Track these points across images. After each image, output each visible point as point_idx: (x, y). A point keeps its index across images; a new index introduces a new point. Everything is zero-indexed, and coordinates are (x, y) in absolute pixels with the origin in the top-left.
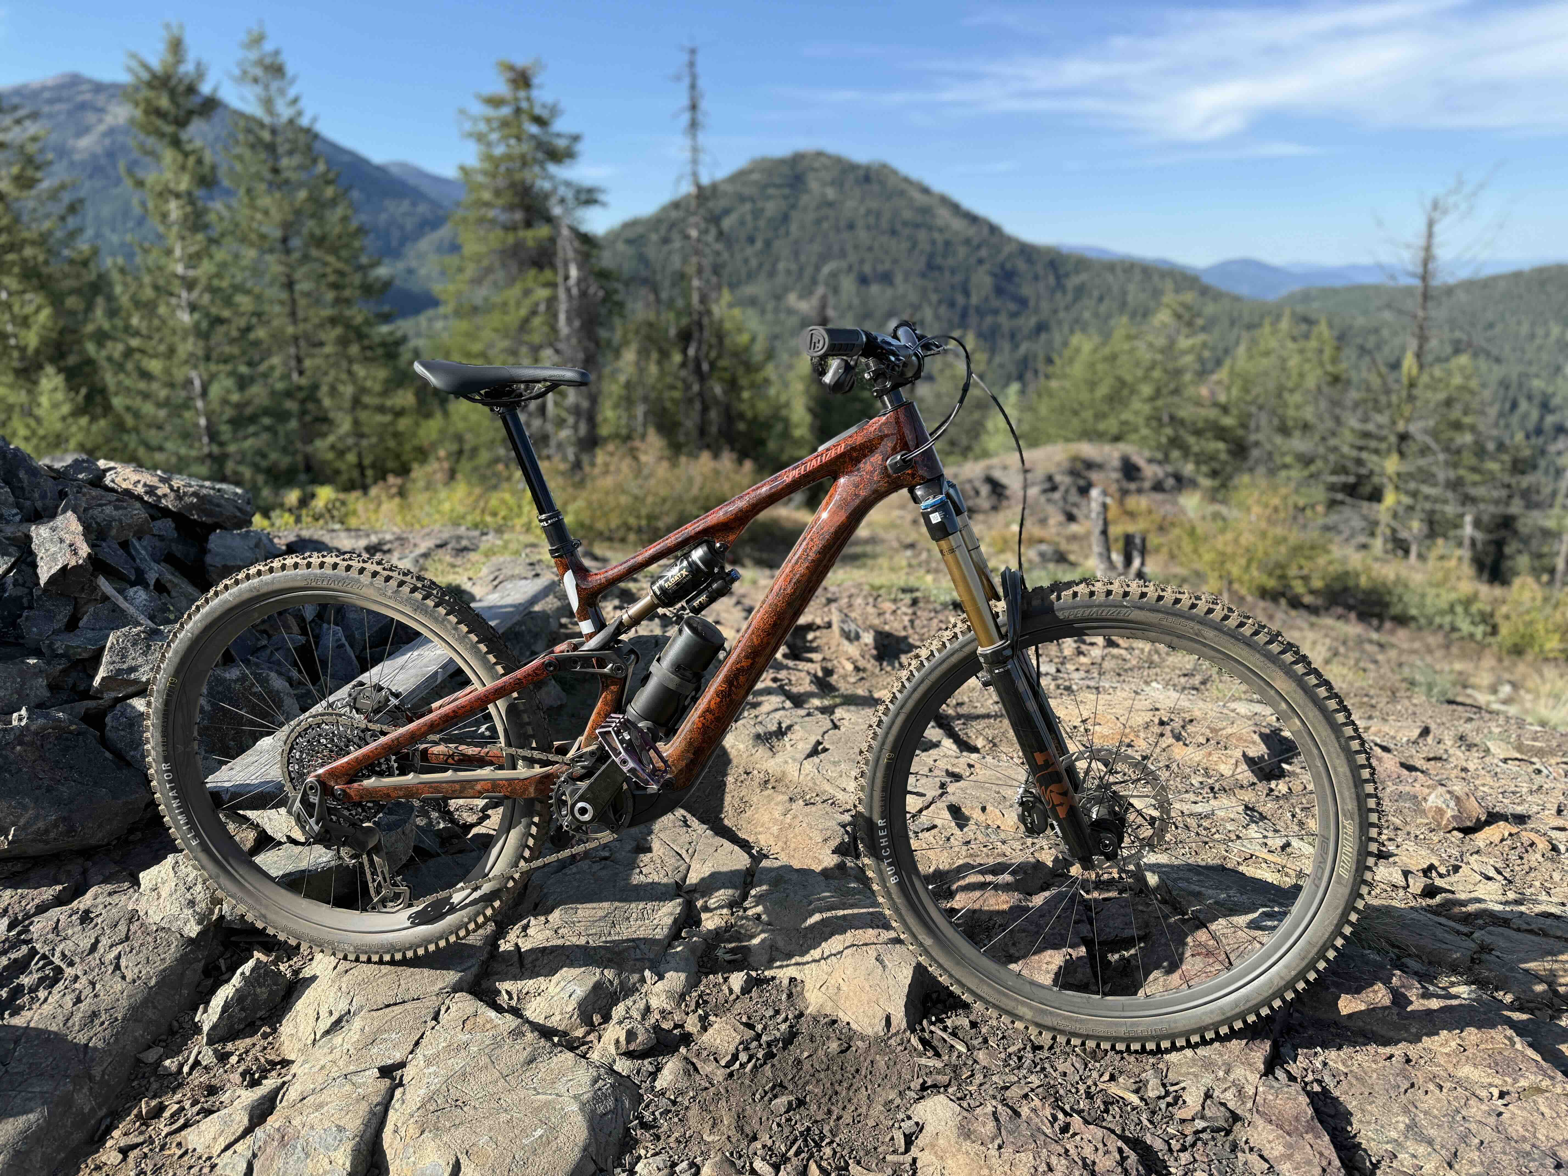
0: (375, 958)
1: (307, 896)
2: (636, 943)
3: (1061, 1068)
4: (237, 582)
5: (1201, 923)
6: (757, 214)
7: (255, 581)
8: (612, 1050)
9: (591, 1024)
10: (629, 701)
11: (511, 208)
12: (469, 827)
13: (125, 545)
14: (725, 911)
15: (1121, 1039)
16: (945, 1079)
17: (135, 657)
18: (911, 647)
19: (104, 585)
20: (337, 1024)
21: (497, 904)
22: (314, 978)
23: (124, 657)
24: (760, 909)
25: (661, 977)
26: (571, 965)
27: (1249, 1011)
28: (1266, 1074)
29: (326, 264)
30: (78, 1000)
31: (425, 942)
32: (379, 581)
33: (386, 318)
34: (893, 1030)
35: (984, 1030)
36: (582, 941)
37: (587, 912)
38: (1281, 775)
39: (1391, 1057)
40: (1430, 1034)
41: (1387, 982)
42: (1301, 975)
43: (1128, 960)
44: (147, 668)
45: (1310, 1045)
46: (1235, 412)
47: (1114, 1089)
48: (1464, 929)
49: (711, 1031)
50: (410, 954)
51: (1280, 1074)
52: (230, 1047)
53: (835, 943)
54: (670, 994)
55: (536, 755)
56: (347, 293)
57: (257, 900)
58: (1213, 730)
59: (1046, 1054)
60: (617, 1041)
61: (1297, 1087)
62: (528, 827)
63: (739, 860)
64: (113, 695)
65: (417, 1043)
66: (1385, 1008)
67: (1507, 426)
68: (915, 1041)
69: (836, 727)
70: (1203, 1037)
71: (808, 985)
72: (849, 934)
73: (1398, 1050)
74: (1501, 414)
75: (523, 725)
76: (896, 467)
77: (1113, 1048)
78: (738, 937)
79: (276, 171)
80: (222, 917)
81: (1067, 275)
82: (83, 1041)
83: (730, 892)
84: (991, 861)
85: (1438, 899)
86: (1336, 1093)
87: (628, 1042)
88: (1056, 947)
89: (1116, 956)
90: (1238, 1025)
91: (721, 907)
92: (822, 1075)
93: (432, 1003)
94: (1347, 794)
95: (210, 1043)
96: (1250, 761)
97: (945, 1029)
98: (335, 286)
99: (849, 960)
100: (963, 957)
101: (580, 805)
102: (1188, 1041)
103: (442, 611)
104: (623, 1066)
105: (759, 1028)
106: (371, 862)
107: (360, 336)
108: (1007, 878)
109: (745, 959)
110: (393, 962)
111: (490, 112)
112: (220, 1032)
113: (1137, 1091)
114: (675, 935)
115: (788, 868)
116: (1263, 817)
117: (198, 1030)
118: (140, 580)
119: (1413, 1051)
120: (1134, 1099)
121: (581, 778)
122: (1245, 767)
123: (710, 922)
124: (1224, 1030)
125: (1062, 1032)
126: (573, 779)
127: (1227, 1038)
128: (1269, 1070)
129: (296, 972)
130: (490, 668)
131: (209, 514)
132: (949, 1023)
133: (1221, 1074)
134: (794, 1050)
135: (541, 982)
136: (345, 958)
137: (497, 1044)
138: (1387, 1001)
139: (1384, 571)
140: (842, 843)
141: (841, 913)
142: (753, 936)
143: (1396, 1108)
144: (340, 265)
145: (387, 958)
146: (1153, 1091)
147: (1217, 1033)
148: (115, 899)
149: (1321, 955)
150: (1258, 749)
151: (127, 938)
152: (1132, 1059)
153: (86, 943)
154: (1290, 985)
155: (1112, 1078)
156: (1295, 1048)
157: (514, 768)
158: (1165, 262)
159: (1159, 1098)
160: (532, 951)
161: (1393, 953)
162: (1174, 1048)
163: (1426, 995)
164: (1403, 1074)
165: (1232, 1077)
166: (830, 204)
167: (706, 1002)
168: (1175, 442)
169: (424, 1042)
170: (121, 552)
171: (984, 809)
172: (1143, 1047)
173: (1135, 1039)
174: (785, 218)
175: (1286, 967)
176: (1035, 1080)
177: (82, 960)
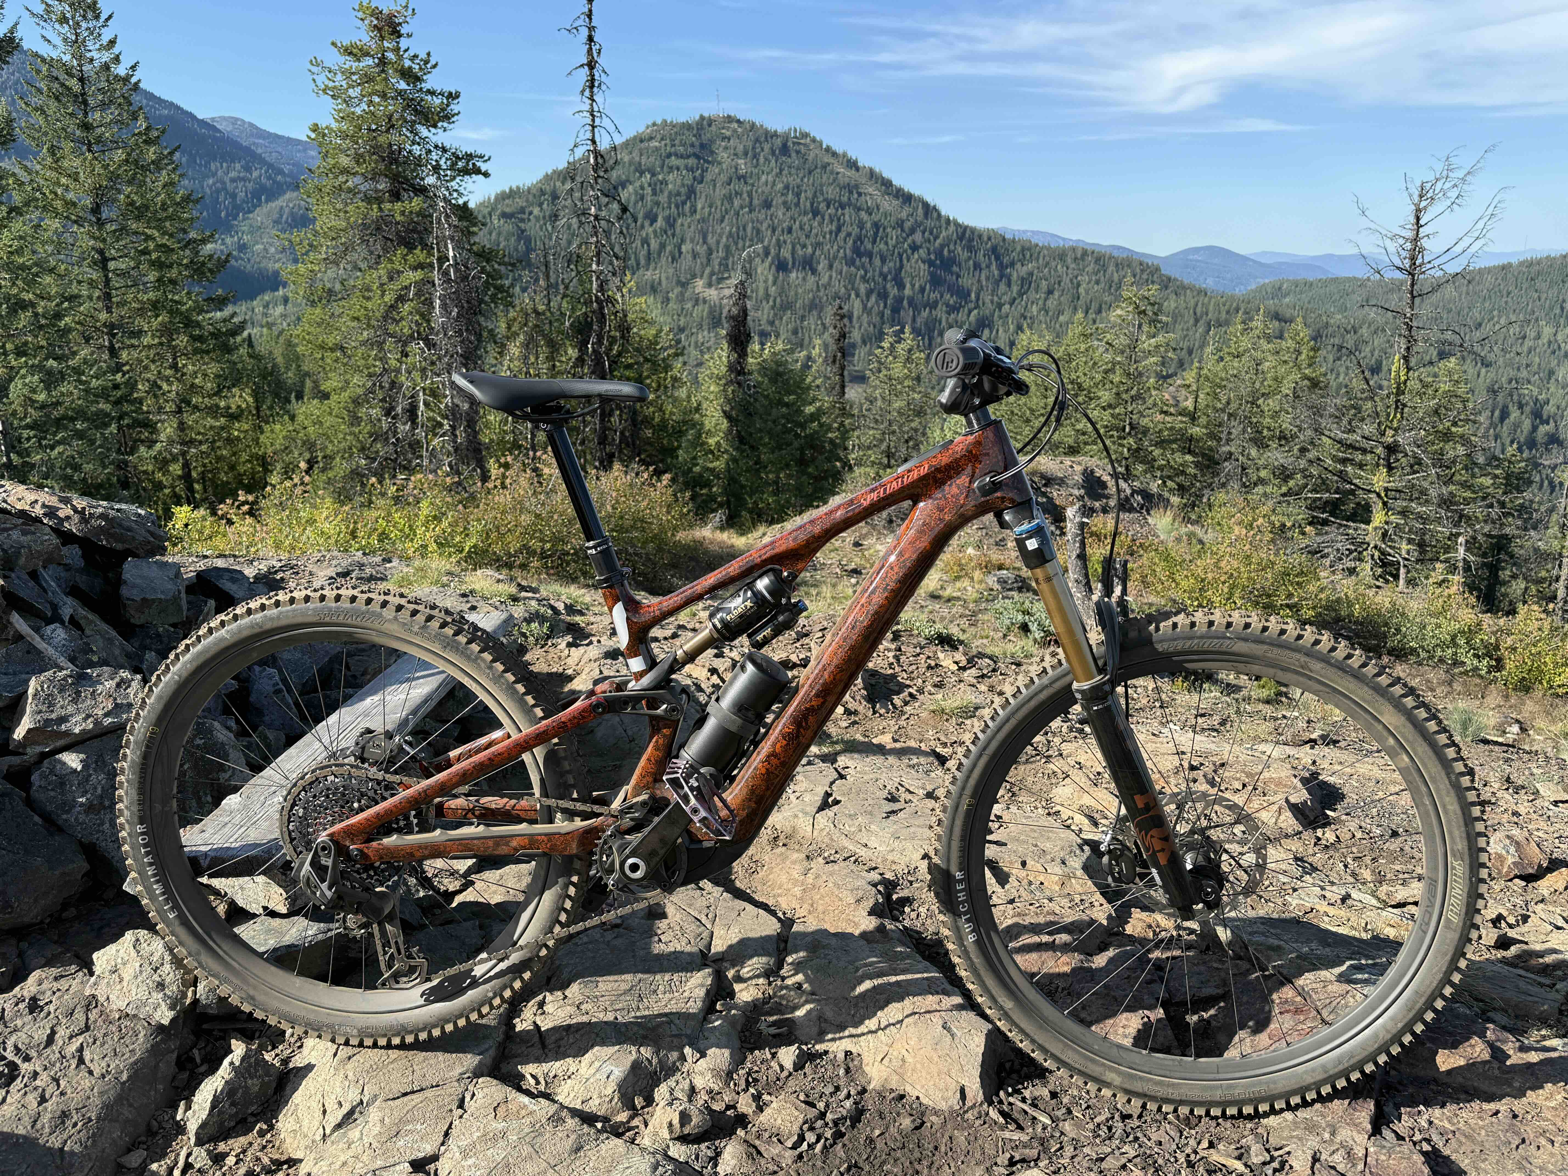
0: (382, 1042)
1: (301, 974)
2: (670, 1017)
3: (1155, 1137)
4: (236, 618)
5: (1286, 979)
6: (657, 187)
7: (258, 617)
8: (665, 1134)
9: (633, 1107)
10: (682, 746)
11: (374, 177)
12: (449, 896)
13: (34, 575)
14: (761, 981)
15: (1216, 1104)
16: (1034, 1153)
17: (63, 705)
18: (902, 687)
19: (19, 623)
20: (349, 1118)
21: (527, 975)
22: (309, 1067)
23: (51, 705)
24: (800, 977)
25: (703, 1055)
26: (603, 1044)
27: (1353, 1068)
28: (1373, 1134)
29: (148, 238)
30: (43, 1100)
31: (442, 1021)
32: (405, 614)
33: (221, 303)
34: (969, 1103)
35: (1066, 1100)
36: (610, 1017)
37: (608, 984)
38: (1326, 823)
39: (1497, 1113)
40: (1534, 1088)
41: (1482, 1035)
42: (1408, 1028)
43: (1208, 1021)
44: (79, 718)
45: (1413, 1104)
46: (1203, 420)
47: (1215, 1157)
48: (1547, 981)
49: (768, 1111)
50: (423, 1036)
51: (1386, 1132)
52: (222, 1147)
53: (893, 1012)
54: (716, 1073)
55: (580, 806)
56: (173, 273)
57: (245, 981)
58: (1249, 775)
59: (1136, 1123)
60: (670, 1125)
61: (1407, 1146)
62: (566, 887)
63: (769, 927)
64: (38, 749)
65: (446, 1134)
66: (1485, 1063)
67: (1497, 437)
68: (994, 1114)
69: (842, 777)
70: (1303, 1098)
71: (867, 1058)
72: (907, 1002)
73: (1503, 1106)
74: (1493, 425)
75: (562, 774)
76: (985, 491)
77: (1208, 1113)
78: (778, 1009)
79: (86, 127)
80: (196, 1002)
81: (1012, 264)
82: (57, 1145)
83: (764, 960)
84: (1041, 920)
85: (1514, 950)
86: (1446, 1152)
87: (682, 1125)
88: (1131, 1009)
89: (1195, 1018)
90: (1341, 1084)
91: (758, 976)
92: (899, 1154)
93: (454, 1090)
94: (1456, 833)
95: (199, 1143)
96: (1295, 809)
97: (1024, 1100)
98: (159, 265)
99: (912, 1029)
100: (1046, 1021)
101: (631, 861)
102: (1288, 1103)
103: (475, 647)
104: (678, 1151)
105: (821, 1105)
106: (383, 932)
107: (189, 323)
108: (1064, 938)
109: (790, 1032)
110: (403, 1046)
111: (350, 63)
112: (211, 1130)
113: (1239, 1158)
114: (709, 1009)
115: (824, 932)
116: (1315, 869)
117: (180, 1129)
118: (55, 618)
119: (1518, 1105)
120: (1239, 1166)
121: (629, 831)
122: (1289, 814)
123: (745, 994)
124: (1326, 1090)
125: (1153, 1098)
126: (621, 833)
127: (1330, 1098)
128: (1376, 1131)
129: (285, 1061)
130: (527, 711)
131: (119, 539)
132: (1027, 1093)
133: (1327, 1136)
134: (864, 1130)
135: (570, 1063)
136: (347, 1043)
137: (537, 1131)
138: (1486, 1056)
139: (1378, 599)
140: (876, 904)
141: (893, 979)
142: (796, 1008)
143: (1509, 1165)
144: (165, 240)
145: (396, 1041)
146: (1257, 1156)
147: (1319, 1093)
148: (63, 984)
149: (1429, 1005)
150: (1301, 795)
151: (87, 1028)
152: (1228, 1124)
153: (41, 1035)
154: (1397, 1038)
155: (1211, 1145)
156: (1397, 1107)
157: (551, 821)
158: (1119, 248)
159: (1264, 1164)
160: (554, 1029)
161: (1477, 1007)
162: (1273, 1111)
163: (1523, 1049)
164: (1512, 1129)
165: (1338, 1139)
166: (742, 178)
167: (756, 1080)
168: (1137, 453)
169: (454, 1132)
170: (32, 583)
171: (1024, 864)
172: (1240, 1111)
173: (1231, 1103)
174: (691, 192)
175: (1392, 1019)
176: (1130, 1150)
177: (40, 1055)
